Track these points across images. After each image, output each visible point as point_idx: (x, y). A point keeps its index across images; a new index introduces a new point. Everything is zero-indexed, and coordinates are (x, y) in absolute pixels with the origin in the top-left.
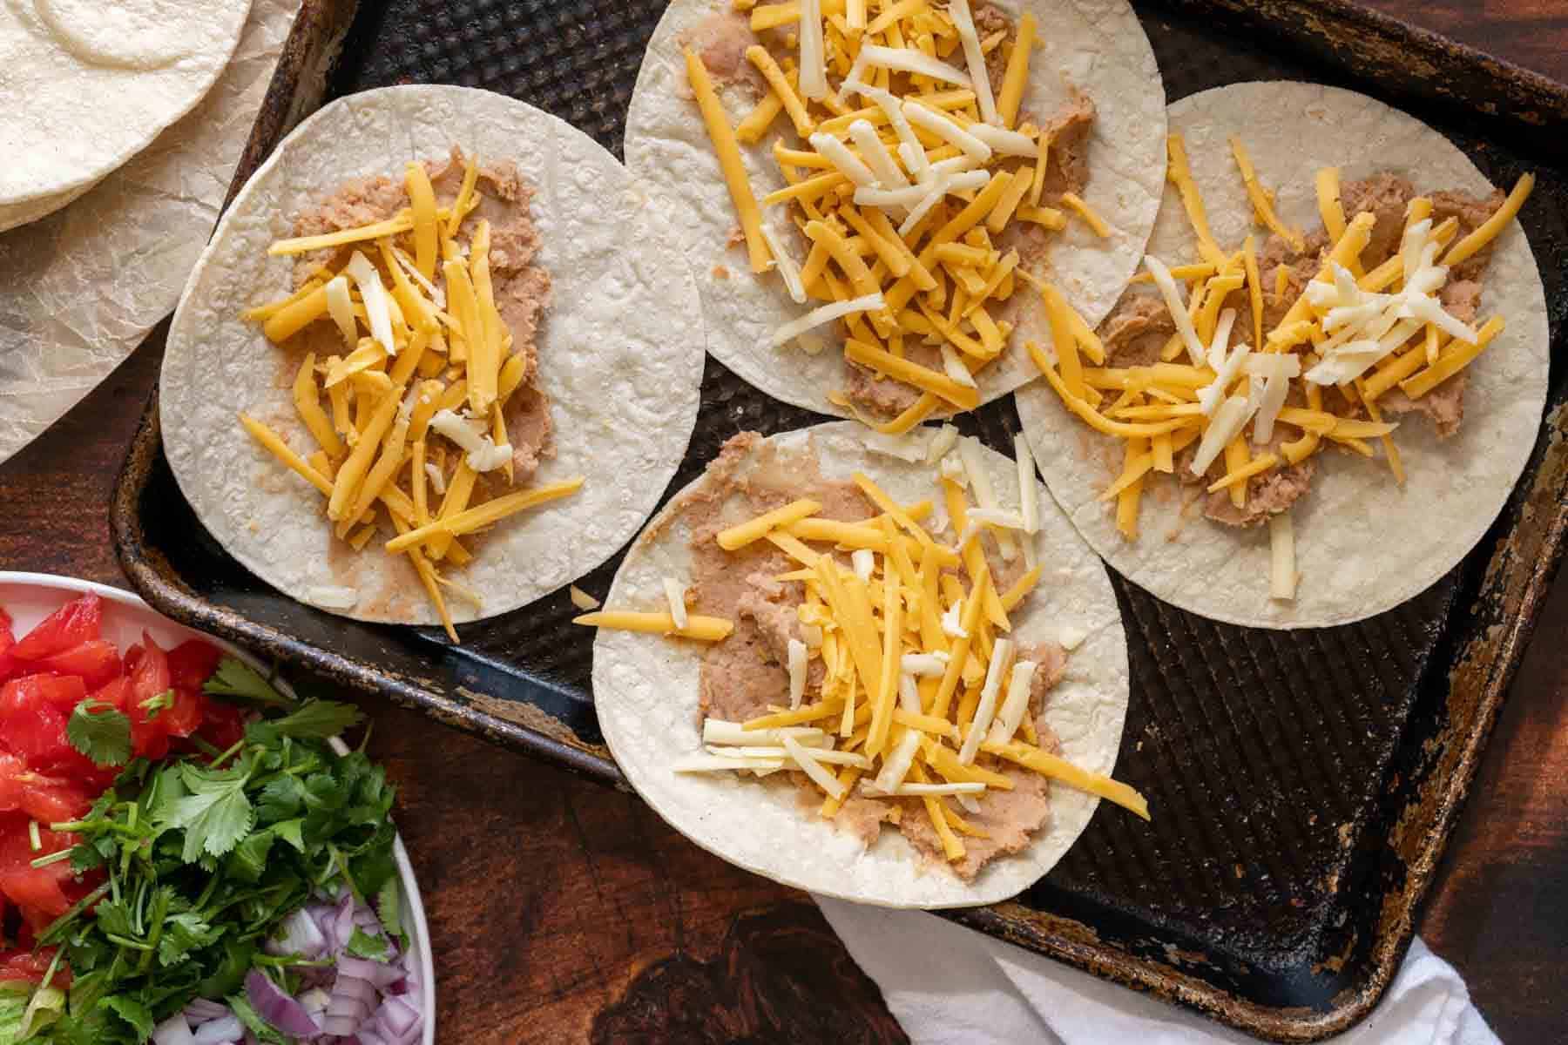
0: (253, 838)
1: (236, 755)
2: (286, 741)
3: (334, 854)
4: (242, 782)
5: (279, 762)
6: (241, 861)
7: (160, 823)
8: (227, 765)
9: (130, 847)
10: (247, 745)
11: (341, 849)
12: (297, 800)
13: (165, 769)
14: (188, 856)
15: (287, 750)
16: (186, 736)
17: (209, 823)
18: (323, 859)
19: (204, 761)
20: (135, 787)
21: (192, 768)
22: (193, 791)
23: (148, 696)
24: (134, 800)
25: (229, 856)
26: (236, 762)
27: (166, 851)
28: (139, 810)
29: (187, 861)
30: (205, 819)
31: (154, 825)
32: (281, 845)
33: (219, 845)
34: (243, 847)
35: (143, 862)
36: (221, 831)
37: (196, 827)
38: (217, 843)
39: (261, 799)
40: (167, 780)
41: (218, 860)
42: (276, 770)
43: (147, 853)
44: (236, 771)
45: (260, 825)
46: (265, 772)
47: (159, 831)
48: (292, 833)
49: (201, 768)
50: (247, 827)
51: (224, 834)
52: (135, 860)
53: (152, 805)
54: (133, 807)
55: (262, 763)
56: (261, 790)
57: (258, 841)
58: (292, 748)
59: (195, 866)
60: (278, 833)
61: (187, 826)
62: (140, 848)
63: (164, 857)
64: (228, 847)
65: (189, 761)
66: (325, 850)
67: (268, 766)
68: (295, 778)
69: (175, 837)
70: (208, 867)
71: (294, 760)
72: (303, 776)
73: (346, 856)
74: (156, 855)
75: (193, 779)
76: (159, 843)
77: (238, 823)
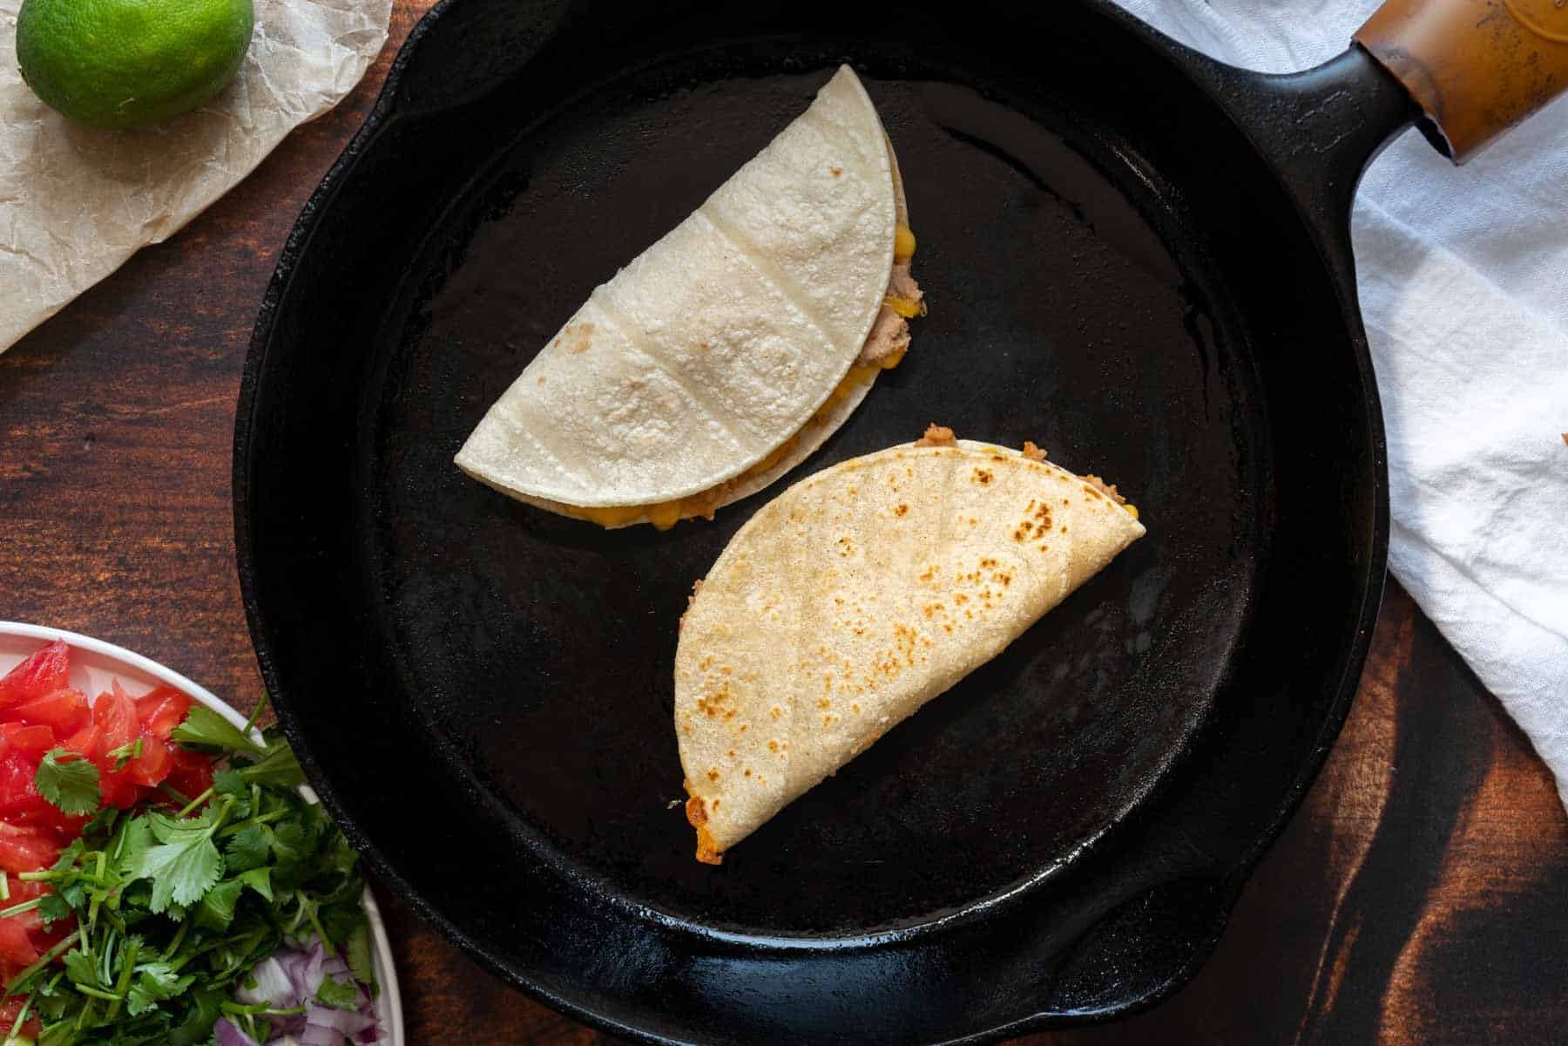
0: (222, 887)
1: (205, 803)
2: (255, 788)
3: (304, 901)
4: (210, 832)
5: (249, 809)
6: (210, 910)
7: (129, 872)
8: (195, 814)
9: (99, 897)
10: (218, 794)
11: (310, 898)
12: (267, 848)
13: (135, 817)
14: (156, 906)
15: (257, 798)
16: (155, 785)
17: (178, 873)
18: (293, 906)
19: (172, 809)
20: (103, 836)
21: (161, 818)
22: (161, 840)
23: (116, 745)
24: (102, 849)
25: (197, 906)
26: (205, 810)
27: (133, 901)
28: (107, 861)
29: (156, 911)
30: (174, 869)
31: (122, 875)
32: (249, 893)
33: (187, 896)
34: (211, 896)
35: (112, 912)
36: (189, 880)
37: (164, 877)
38: (185, 892)
39: (229, 847)
40: (136, 828)
41: (186, 910)
42: (246, 818)
43: (114, 903)
44: (204, 820)
45: (229, 875)
46: (233, 819)
47: (128, 881)
48: (260, 882)
49: (170, 816)
50: (215, 876)
51: (193, 883)
52: (103, 910)
53: (121, 854)
54: (102, 857)
55: (232, 810)
56: (229, 839)
57: (228, 890)
58: (262, 797)
59: (163, 916)
60: (246, 882)
61: (155, 876)
62: (108, 897)
63: (131, 907)
64: (196, 896)
65: (158, 811)
66: (295, 898)
67: (238, 815)
68: (264, 826)
69: (143, 887)
70: (176, 917)
71: (264, 808)
72: (272, 825)
73: (317, 904)
74: (124, 905)
75: (159, 826)
76: (128, 892)
77: (206, 872)
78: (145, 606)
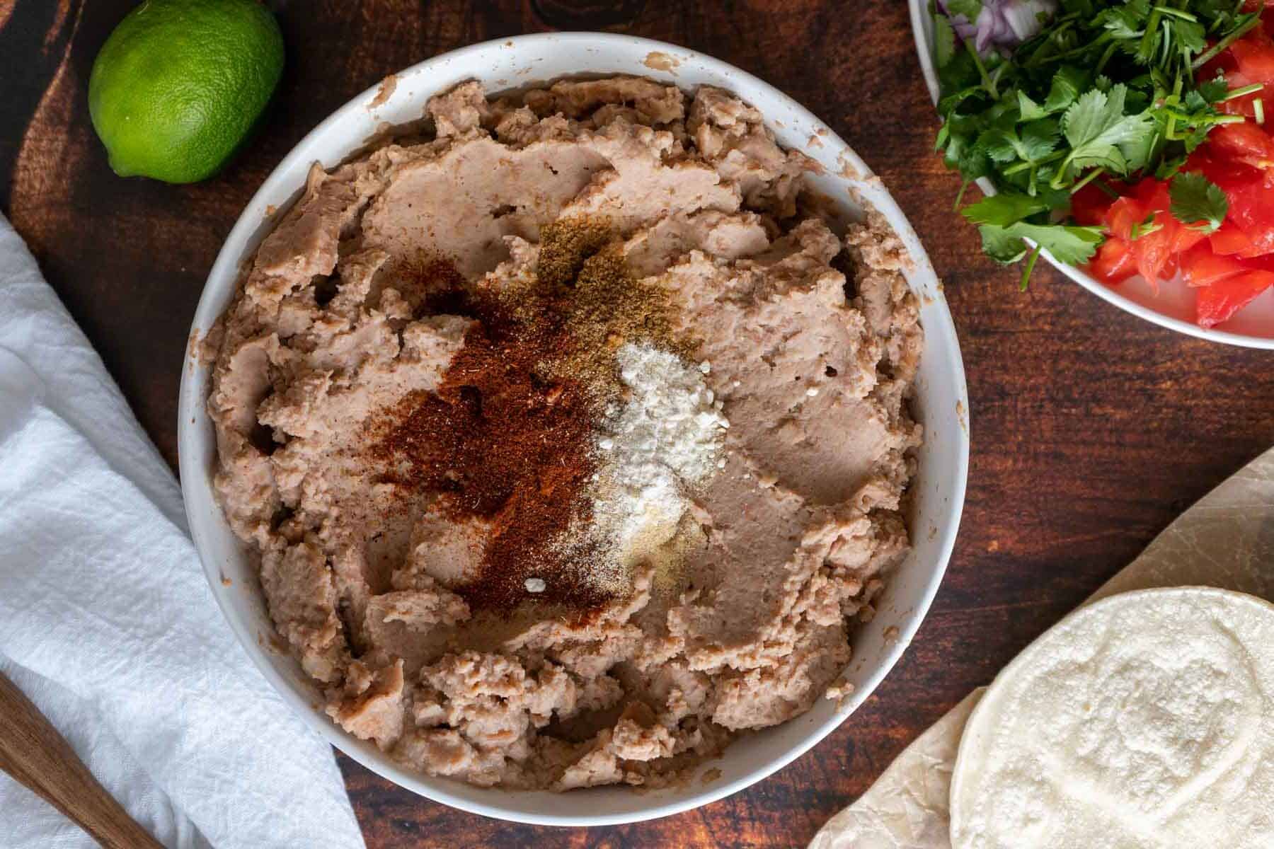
0: (1063, 105)
1: (1078, 180)
2: (1033, 193)
3: (992, 89)
4: (1073, 155)
5: (1039, 174)
6: (1075, 86)
7: (1145, 121)
8: (1087, 171)
9: (1173, 99)
10: (1068, 188)
11: (987, 93)
12: (1024, 134)
13: (1140, 169)
14: (1121, 90)
15: (1032, 184)
16: (1121, 198)
17: (1101, 120)
18: (1003, 85)
19: (1107, 175)
20: (1167, 151)
21: (1116, 168)
22: (1116, 148)
23: (1154, 235)
24: (1171, 143)
25: (1085, 89)
26: (1079, 174)
27: (1142, 95)
28: (1165, 132)
29: (1122, 85)
30: (1105, 123)
31: (1151, 119)
32: (1039, 99)
33: (1094, 98)
34: (1073, 97)
35: (1162, 86)
36: (1092, 112)
37: (1113, 116)
38: (1096, 100)
39: (1057, 140)
40: (1138, 155)
41: (1095, 86)
42: (1042, 166)
43: (1159, 94)
44: (1078, 165)
45: (1057, 116)
46: (1053, 165)
47: (1147, 113)
48: (1029, 109)
49: (1109, 168)
50: (1068, 115)
51: (1089, 108)
52: (1169, 89)
53: (1153, 137)
54: (1170, 136)
55: (1055, 172)
56: (1057, 148)
57: (1059, 102)
58: (1027, 183)
59: (1116, 79)
60: (1042, 109)
61: (1122, 117)
62: (1165, 98)
63: (1144, 90)
64: (1085, 98)
65: (1120, 175)
66: (1000, 93)
67: (1048, 170)
68: (1026, 158)
69: (1132, 108)
70: (1103, 80)
71: (1026, 175)
72: (1018, 160)
73: (983, 87)
74: (1150, 92)
75: (1117, 160)
76: (1148, 102)
77: (1076, 120)
78: (1130, 357)
